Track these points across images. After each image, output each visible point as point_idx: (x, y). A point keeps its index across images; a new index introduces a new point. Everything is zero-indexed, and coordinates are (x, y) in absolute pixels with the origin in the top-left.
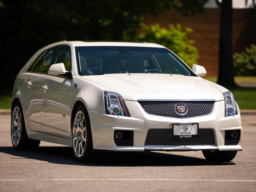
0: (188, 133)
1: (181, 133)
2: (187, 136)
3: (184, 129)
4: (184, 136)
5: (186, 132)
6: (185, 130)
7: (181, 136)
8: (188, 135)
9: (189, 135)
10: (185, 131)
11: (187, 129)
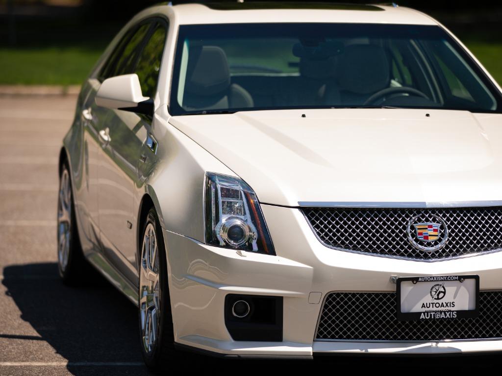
0: (445, 305)
1: (423, 306)
2: (443, 315)
3: (433, 293)
4: (433, 313)
5: (440, 302)
6: (438, 295)
7: (424, 313)
8: (445, 312)
9: (448, 312)
10: (438, 299)
11: (442, 292)
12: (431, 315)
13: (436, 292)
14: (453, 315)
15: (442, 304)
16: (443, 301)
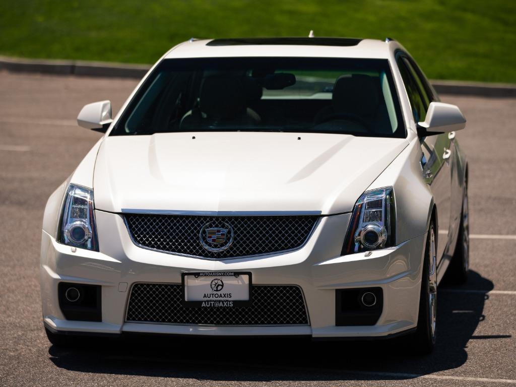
0: (223, 296)
1: (205, 296)
2: (221, 304)
3: (213, 286)
4: (212, 302)
5: (219, 293)
6: (217, 288)
7: (205, 302)
8: (223, 302)
9: (226, 301)
10: (217, 290)
11: (220, 285)
12: (211, 304)
13: (215, 285)
14: (230, 304)
15: (221, 294)
16: (222, 292)
